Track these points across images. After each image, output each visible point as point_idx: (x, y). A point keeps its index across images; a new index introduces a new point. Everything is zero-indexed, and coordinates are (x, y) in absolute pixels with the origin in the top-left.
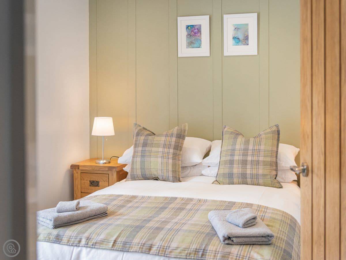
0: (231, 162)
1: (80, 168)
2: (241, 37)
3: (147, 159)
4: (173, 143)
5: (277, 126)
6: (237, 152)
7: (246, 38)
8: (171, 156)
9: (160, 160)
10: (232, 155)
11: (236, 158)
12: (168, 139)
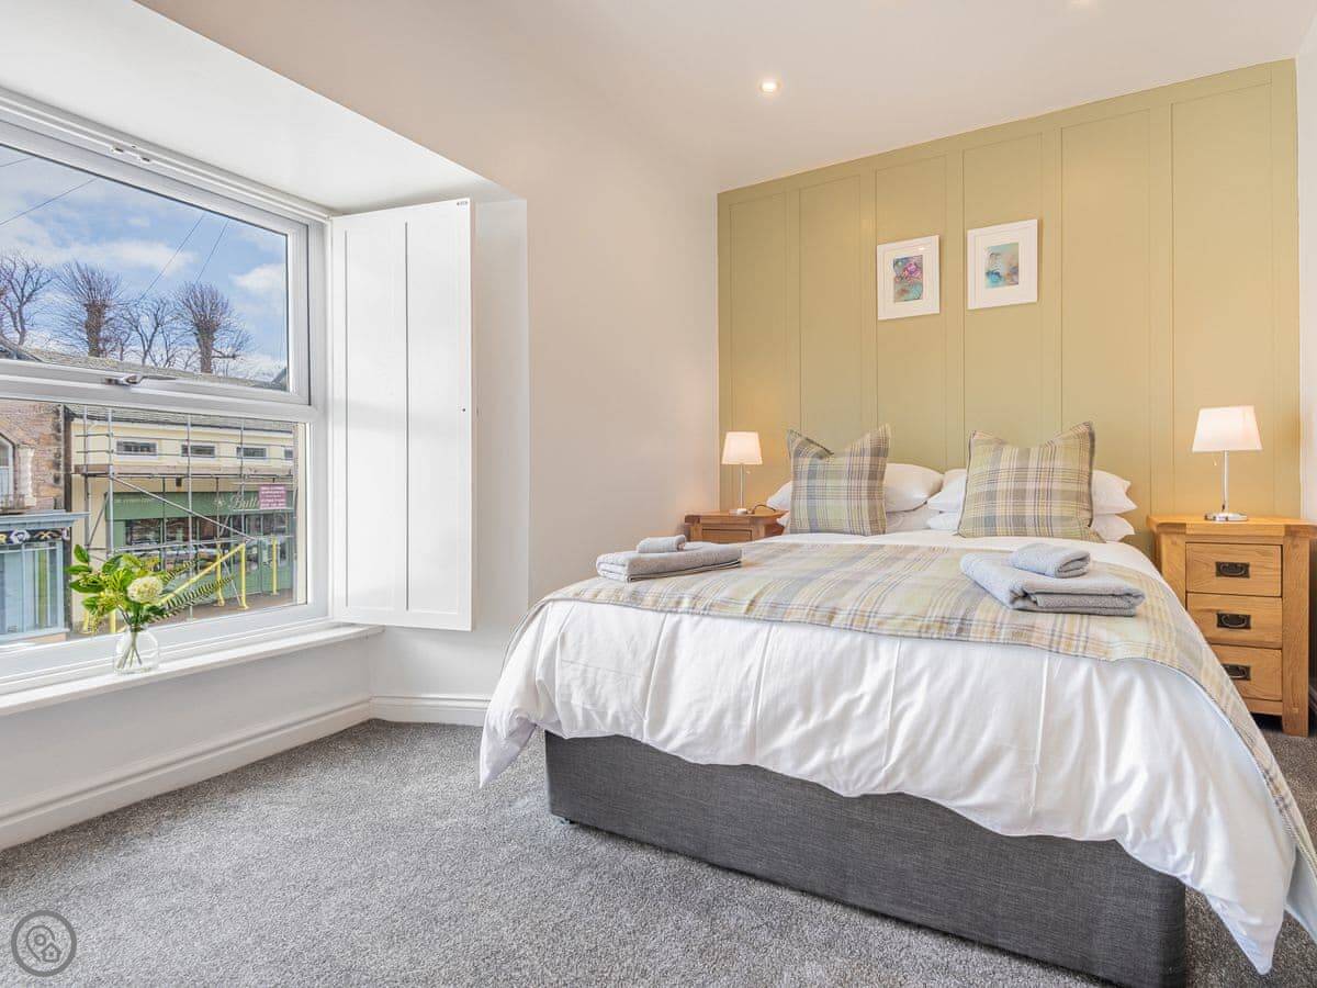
0: (991, 496)
1: (701, 521)
2: (1003, 271)
3: (818, 503)
4: (867, 468)
5: (1088, 425)
6: (1003, 475)
7: (1014, 271)
8: (864, 493)
9: (844, 503)
10: (993, 482)
11: (1002, 486)
12: (856, 460)
